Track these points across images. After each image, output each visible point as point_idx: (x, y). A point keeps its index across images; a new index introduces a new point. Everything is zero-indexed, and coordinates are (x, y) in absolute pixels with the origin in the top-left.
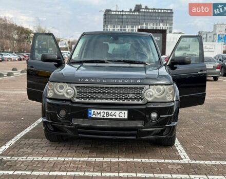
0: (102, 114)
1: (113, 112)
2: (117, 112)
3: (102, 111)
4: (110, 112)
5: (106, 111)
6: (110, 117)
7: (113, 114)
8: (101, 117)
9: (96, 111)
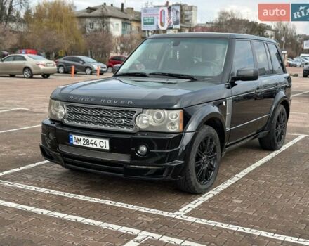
0: (83, 142)
1: (94, 140)
2: (98, 140)
3: (82, 138)
4: (90, 139)
5: (86, 138)
6: (91, 146)
7: (93, 142)
8: (82, 145)
9: (77, 137)
